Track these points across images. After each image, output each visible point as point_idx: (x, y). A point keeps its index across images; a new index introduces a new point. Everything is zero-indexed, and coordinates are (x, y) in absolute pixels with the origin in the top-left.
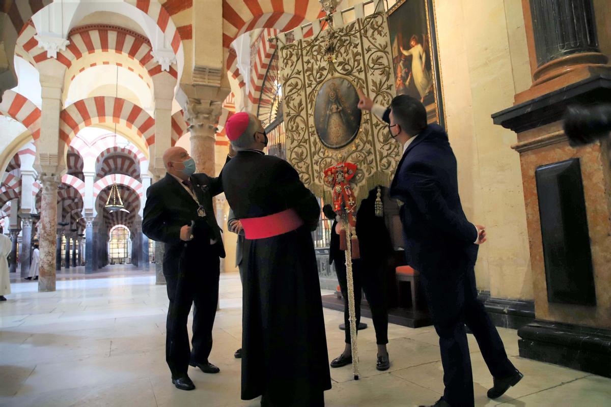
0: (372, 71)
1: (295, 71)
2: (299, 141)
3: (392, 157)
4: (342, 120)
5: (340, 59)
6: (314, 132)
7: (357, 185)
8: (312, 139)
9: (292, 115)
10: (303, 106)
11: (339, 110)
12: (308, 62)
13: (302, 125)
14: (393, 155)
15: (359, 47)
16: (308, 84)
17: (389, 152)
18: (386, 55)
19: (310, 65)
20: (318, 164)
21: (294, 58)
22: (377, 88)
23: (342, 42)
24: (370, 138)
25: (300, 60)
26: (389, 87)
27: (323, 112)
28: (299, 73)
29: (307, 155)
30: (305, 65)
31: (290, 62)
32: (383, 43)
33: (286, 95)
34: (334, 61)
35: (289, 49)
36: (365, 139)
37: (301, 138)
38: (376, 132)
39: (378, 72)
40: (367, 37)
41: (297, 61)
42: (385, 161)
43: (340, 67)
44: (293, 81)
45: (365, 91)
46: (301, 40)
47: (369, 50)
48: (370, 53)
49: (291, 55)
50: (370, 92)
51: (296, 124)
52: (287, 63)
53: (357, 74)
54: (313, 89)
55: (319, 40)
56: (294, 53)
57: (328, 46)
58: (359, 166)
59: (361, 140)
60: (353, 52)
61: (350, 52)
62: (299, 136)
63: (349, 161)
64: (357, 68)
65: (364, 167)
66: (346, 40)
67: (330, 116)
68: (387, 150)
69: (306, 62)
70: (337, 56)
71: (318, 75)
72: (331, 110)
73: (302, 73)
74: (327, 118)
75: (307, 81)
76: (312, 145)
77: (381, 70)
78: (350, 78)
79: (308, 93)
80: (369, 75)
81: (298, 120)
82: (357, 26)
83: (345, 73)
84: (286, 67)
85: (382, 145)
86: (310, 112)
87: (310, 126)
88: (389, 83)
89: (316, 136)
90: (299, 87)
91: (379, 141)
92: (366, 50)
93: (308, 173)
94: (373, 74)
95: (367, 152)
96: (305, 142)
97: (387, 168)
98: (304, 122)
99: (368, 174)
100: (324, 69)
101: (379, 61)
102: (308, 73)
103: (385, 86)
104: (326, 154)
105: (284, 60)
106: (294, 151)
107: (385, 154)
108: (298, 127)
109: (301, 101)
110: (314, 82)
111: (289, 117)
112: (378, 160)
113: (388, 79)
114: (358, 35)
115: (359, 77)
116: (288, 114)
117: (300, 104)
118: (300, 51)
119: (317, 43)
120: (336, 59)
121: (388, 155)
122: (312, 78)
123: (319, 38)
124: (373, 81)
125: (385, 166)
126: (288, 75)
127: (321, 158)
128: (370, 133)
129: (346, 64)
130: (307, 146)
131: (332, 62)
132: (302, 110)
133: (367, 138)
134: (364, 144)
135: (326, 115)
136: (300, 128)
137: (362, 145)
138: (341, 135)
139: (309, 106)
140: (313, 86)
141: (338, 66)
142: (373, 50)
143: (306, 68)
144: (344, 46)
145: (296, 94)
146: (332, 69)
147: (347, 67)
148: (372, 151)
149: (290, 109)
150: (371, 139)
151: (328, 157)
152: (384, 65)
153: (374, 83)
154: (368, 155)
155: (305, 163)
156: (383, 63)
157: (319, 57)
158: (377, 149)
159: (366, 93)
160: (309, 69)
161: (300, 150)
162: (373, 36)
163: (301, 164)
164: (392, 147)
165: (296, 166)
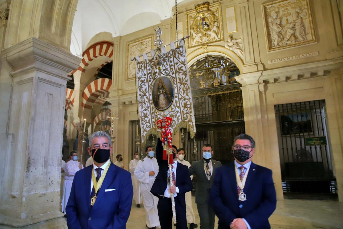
0: (179, 73)
1: (144, 74)
2: (145, 108)
3: (188, 114)
4: (165, 97)
5: (164, 68)
6: (152, 103)
7: (172, 128)
8: (151, 106)
10: (147, 91)
11: (163, 92)
12: (149, 70)
13: (146, 100)
15: (173, 62)
16: (149, 80)
17: (187, 111)
18: (185, 66)
19: (150, 71)
20: (154, 118)
21: (143, 68)
22: (181, 81)
23: (164, 60)
25: (146, 69)
26: (186, 81)
27: (156, 94)
29: (149, 114)
30: (148, 71)
31: (141, 70)
32: (183, 60)
33: (139, 85)
34: (161, 69)
35: (140, 64)
36: (176, 105)
37: (146, 106)
38: (181, 102)
39: (181, 74)
40: (176, 58)
41: (144, 70)
42: (185, 116)
43: (164, 72)
44: (143, 79)
45: (175, 83)
46: (146, 60)
47: (177, 63)
48: (177, 65)
49: (142, 66)
50: (178, 83)
51: (144, 100)
52: (139, 71)
54: (152, 83)
55: (154, 59)
56: (143, 65)
57: (158, 62)
58: (173, 119)
59: (174, 106)
60: (170, 64)
61: (168, 64)
62: (145, 105)
63: (168, 116)
64: (172, 72)
65: (175, 119)
66: (166, 59)
67: (159, 95)
68: (186, 111)
69: (148, 70)
70: (162, 67)
71: (154, 76)
72: (160, 92)
73: (146, 75)
75: (149, 79)
76: (151, 109)
77: (183, 73)
78: (169, 77)
79: (149, 85)
80: (177, 75)
81: (145, 97)
82: (171, 52)
83: (166, 74)
84: (139, 72)
85: (184, 108)
86: (150, 93)
87: (150, 100)
88: (186, 79)
89: (153, 105)
90: (145, 82)
91: (183, 106)
92: (176, 63)
93: (149, 123)
94: (179, 75)
95: (176, 112)
96: (148, 108)
97: (186, 119)
98: (147, 98)
99: (177, 122)
100: (156, 73)
101: (182, 69)
102: (150, 75)
103: (185, 81)
104: (158, 113)
105: (138, 70)
106: (143, 112)
107: (185, 112)
108: (144, 101)
109: (146, 88)
110: (152, 79)
111: (141, 96)
112: (182, 115)
113: (186, 77)
114: (172, 56)
115: (173, 76)
116: (140, 95)
117: (146, 90)
118: (146, 65)
119: (153, 61)
120: (162, 68)
121: (187, 113)
122: (151, 77)
123: (154, 58)
124: (179, 78)
125: (185, 118)
126: (140, 76)
127: (156, 115)
128: (178, 102)
129: (167, 70)
130: (149, 110)
131: (160, 69)
133: (177, 105)
134: (175, 108)
136: (145, 102)
137: (174, 108)
138: (165, 104)
139: (150, 91)
140: (152, 81)
141: (163, 71)
142: (179, 64)
144: (166, 62)
145: (144, 85)
146: (160, 73)
147: (167, 72)
148: (179, 111)
149: (141, 92)
150: (179, 106)
151: (159, 115)
152: (184, 70)
153: (180, 79)
154: (178, 113)
155: (148, 118)
156: (184, 69)
157: (154, 67)
158: (181, 110)
159: (176, 84)
160: (150, 73)
161: (145, 112)
162: (178, 57)
163: (146, 119)
164: (189, 109)
165: (144, 120)
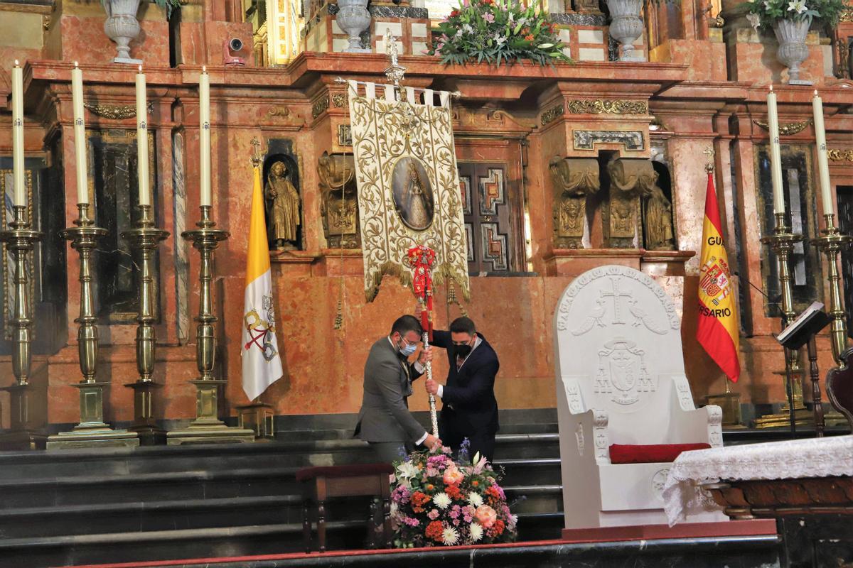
0: (441, 164)
1: (368, 133)
2: (375, 213)
3: (457, 252)
4: (423, 204)
5: (414, 140)
6: (390, 206)
8: (389, 214)
9: (366, 182)
10: (378, 175)
11: (420, 193)
12: (382, 128)
13: (377, 196)
14: (458, 250)
15: (429, 133)
16: (382, 153)
19: (383, 133)
20: (396, 242)
21: (366, 118)
22: (444, 181)
24: (440, 229)
25: (373, 122)
26: (455, 187)
27: (404, 190)
28: (372, 136)
29: (382, 230)
30: (379, 130)
31: (362, 120)
32: (449, 142)
33: (359, 156)
35: (361, 105)
36: (437, 229)
37: (376, 209)
38: (444, 224)
39: (445, 168)
40: (436, 128)
41: (370, 123)
42: (450, 254)
43: (415, 148)
44: (368, 144)
45: (435, 181)
46: (373, 100)
47: (437, 142)
48: (438, 146)
49: (363, 112)
50: (439, 184)
51: (370, 193)
52: (359, 120)
53: (427, 161)
54: (389, 161)
56: (366, 111)
59: (434, 228)
60: (423, 137)
61: (421, 136)
62: (374, 207)
64: (427, 155)
65: (436, 255)
66: (417, 122)
67: (413, 196)
68: (454, 245)
69: (379, 128)
71: (394, 148)
72: (414, 191)
73: (375, 137)
74: (410, 197)
75: (381, 150)
76: (388, 220)
77: (448, 167)
78: (423, 163)
79: (383, 163)
80: (437, 166)
81: (373, 188)
82: (426, 112)
83: (419, 155)
84: (358, 123)
85: (449, 238)
86: (385, 184)
87: (386, 199)
88: (455, 183)
89: (393, 212)
90: (373, 152)
91: (446, 234)
92: (435, 141)
93: (383, 249)
94: (441, 167)
95: (438, 242)
96: (381, 215)
97: (453, 262)
98: (379, 193)
100: (400, 143)
101: (447, 157)
102: (382, 140)
103: (452, 184)
104: (405, 233)
105: (356, 116)
106: (369, 222)
107: (451, 247)
108: (372, 195)
109: (376, 169)
110: (388, 153)
112: (445, 251)
115: (429, 164)
116: (362, 179)
117: (375, 172)
118: (373, 112)
120: (411, 138)
121: (454, 249)
122: (386, 148)
124: (441, 174)
125: (450, 258)
126: (360, 134)
127: (400, 236)
128: (440, 224)
129: (419, 147)
130: (383, 220)
131: (407, 139)
132: (378, 178)
134: (437, 233)
135: (409, 194)
136: (375, 199)
137: (435, 233)
138: (422, 218)
139: (384, 177)
140: (388, 157)
141: (413, 146)
142: (441, 144)
143: (379, 134)
144: (416, 127)
145: (371, 159)
146: (408, 148)
147: (419, 150)
148: (441, 241)
150: (441, 231)
151: (407, 237)
153: (442, 177)
155: (381, 238)
156: (449, 160)
157: (395, 129)
159: (435, 183)
160: (383, 137)
161: (375, 223)
162: (441, 129)
163: (377, 238)
164: (458, 243)
165: (371, 240)
